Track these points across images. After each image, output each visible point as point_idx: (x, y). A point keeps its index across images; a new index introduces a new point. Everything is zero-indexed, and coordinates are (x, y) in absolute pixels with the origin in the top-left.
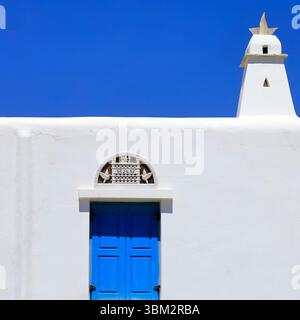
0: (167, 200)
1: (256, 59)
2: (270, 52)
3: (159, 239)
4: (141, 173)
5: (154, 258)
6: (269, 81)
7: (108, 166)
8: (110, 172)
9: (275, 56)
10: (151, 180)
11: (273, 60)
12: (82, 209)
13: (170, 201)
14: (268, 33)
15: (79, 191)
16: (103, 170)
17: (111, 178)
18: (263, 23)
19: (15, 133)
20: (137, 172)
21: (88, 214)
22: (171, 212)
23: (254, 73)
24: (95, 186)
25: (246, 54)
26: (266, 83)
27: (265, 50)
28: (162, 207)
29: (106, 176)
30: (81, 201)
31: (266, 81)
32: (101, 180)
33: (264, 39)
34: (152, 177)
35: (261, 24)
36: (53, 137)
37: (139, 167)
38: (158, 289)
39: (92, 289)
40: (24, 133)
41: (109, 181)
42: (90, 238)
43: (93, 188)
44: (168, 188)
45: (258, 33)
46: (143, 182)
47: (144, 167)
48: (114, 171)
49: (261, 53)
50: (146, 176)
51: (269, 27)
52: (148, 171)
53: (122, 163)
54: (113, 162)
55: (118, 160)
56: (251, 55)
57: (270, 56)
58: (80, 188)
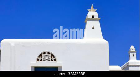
1: (90, 20)
2: (94, 18)
4: (52, 58)
8: (41, 57)
10: (55, 60)
11: (96, 20)
13: (61, 67)
14: (94, 11)
15: (31, 64)
16: (39, 57)
17: (41, 59)
18: (92, 8)
23: (89, 24)
26: (93, 28)
27: (93, 17)
29: (40, 59)
30: (32, 67)
31: (93, 27)
32: (38, 60)
33: (92, 13)
35: (91, 8)
36: (22, 46)
37: (51, 56)
41: (41, 60)
43: (35, 63)
44: (61, 63)
45: (90, 11)
46: (52, 61)
47: (53, 55)
48: (43, 57)
49: (92, 18)
50: (53, 59)
52: (54, 57)
53: (45, 54)
54: (42, 54)
55: (44, 53)
56: (88, 19)
57: (94, 19)
58: (31, 63)
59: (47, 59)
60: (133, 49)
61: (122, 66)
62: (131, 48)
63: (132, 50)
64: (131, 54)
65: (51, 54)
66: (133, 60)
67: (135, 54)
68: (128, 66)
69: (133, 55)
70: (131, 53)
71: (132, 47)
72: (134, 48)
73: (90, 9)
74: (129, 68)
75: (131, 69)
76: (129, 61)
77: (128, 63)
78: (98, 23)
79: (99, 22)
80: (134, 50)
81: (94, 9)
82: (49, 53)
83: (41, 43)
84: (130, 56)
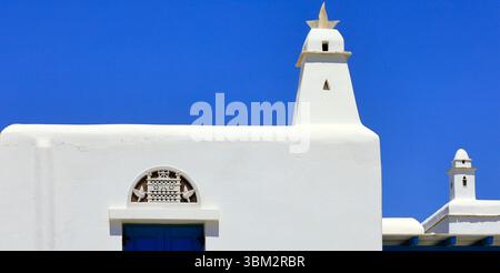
0: (212, 221)
1: (314, 58)
2: (331, 50)
4: (182, 190)
6: (329, 82)
7: (143, 182)
8: (146, 189)
9: (336, 54)
10: (193, 198)
11: (335, 58)
12: (113, 233)
13: (215, 224)
14: (328, 27)
15: (109, 211)
16: (137, 187)
17: (146, 195)
18: (322, 14)
19: (33, 143)
20: (178, 189)
21: (121, 237)
22: (217, 235)
23: (312, 74)
24: (128, 205)
25: (303, 51)
26: (326, 86)
27: (325, 47)
28: (206, 230)
29: (140, 193)
30: (112, 223)
31: (326, 83)
32: (135, 198)
33: (322, 33)
34: (194, 194)
35: (321, 16)
36: (79, 148)
37: (179, 183)
40: (43, 143)
41: (144, 199)
43: (125, 207)
44: (214, 208)
45: (317, 27)
46: (184, 200)
47: (185, 182)
48: (150, 188)
49: (320, 50)
50: (187, 194)
52: (190, 187)
53: (159, 178)
54: (149, 178)
55: (155, 174)
56: (309, 53)
57: (331, 54)
58: (111, 208)
59: (161, 196)
60: (463, 162)
61: (426, 221)
62: (456, 158)
63: (459, 165)
64: (458, 179)
65: (178, 178)
66: (464, 199)
67: (471, 179)
68: (447, 219)
69: (465, 182)
70: (456, 176)
71: (461, 154)
72: (466, 157)
73: (316, 18)
74: (451, 225)
75: (456, 229)
76: (451, 204)
77: (447, 209)
78: (344, 68)
79: (345, 66)
80: (468, 165)
81: (330, 19)
82: (172, 175)
83: (146, 139)
84: (452, 185)
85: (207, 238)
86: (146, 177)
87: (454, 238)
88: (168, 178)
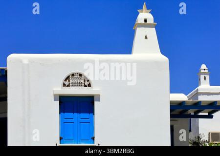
0: (97, 95)
1: (141, 25)
2: (148, 22)
3: (94, 114)
4: (84, 81)
5: (91, 123)
6: (147, 36)
7: (68, 78)
8: (69, 81)
9: (150, 24)
10: (89, 85)
11: (150, 26)
12: (55, 100)
13: (99, 96)
14: (147, 12)
16: (65, 80)
18: (144, 7)
19: (21, 61)
21: (58, 102)
22: (99, 101)
23: (140, 32)
24: (62, 88)
25: (136, 23)
26: (146, 37)
27: (146, 21)
28: (95, 99)
29: (67, 83)
30: (55, 95)
31: (146, 36)
32: (64, 85)
33: (144, 15)
34: (90, 83)
35: (144, 8)
36: (41, 64)
37: (83, 79)
38: (93, 139)
39: (61, 139)
40: (26, 62)
41: (68, 86)
42: (60, 114)
43: (60, 89)
44: (98, 89)
45: (142, 12)
46: (85, 86)
48: (71, 81)
49: (144, 22)
51: (147, 9)
53: (75, 77)
54: (70, 76)
55: (73, 75)
56: (139, 23)
57: (148, 24)
58: (54, 89)
59: (76, 84)
60: (204, 70)
61: (188, 95)
62: (201, 68)
63: (202, 71)
64: (202, 77)
65: (83, 77)
66: (205, 86)
67: (208, 77)
68: (197, 94)
69: (205, 78)
70: (201, 76)
71: (204, 66)
72: (206, 68)
73: (142, 9)
74: (199, 96)
75: (201, 98)
76: (199, 88)
77: (197, 90)
79: (154, 29)
80: (206, 71)
82: (80, 75)
83: (69, 60)
84: (200, 80)
85: (95, 102)
86: (69, 76)
87: (200, 102)
88: (78, 77)
